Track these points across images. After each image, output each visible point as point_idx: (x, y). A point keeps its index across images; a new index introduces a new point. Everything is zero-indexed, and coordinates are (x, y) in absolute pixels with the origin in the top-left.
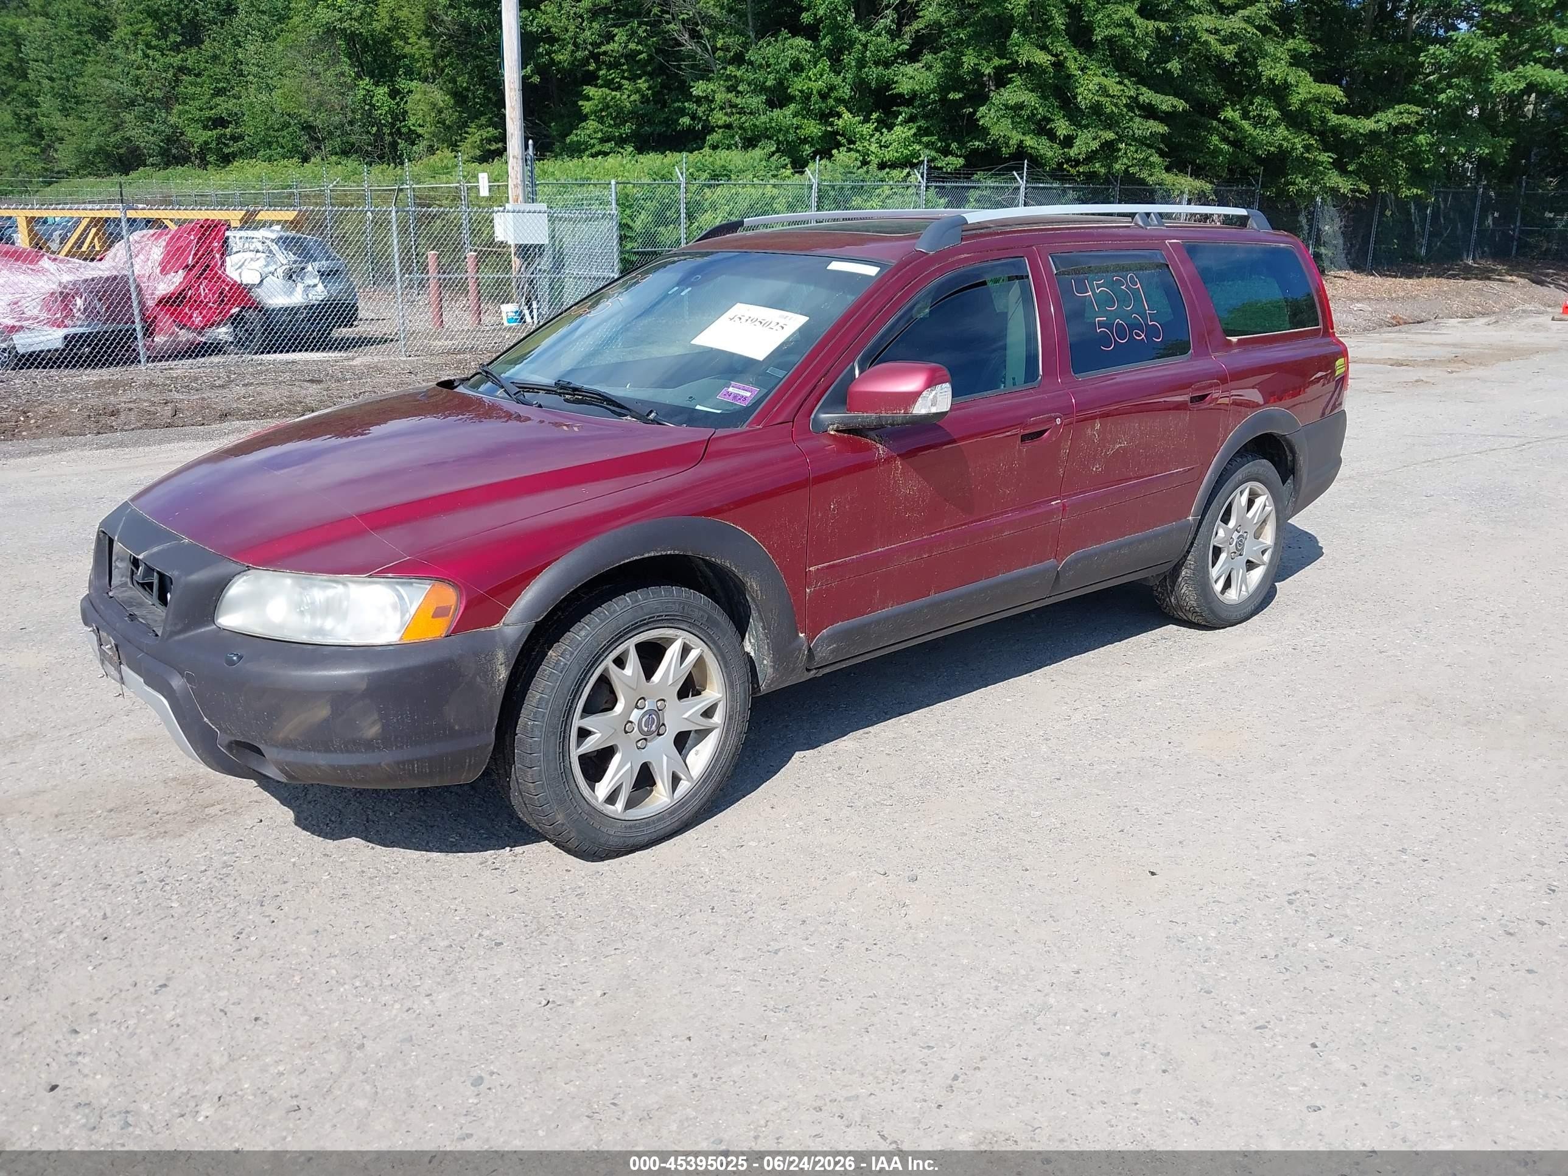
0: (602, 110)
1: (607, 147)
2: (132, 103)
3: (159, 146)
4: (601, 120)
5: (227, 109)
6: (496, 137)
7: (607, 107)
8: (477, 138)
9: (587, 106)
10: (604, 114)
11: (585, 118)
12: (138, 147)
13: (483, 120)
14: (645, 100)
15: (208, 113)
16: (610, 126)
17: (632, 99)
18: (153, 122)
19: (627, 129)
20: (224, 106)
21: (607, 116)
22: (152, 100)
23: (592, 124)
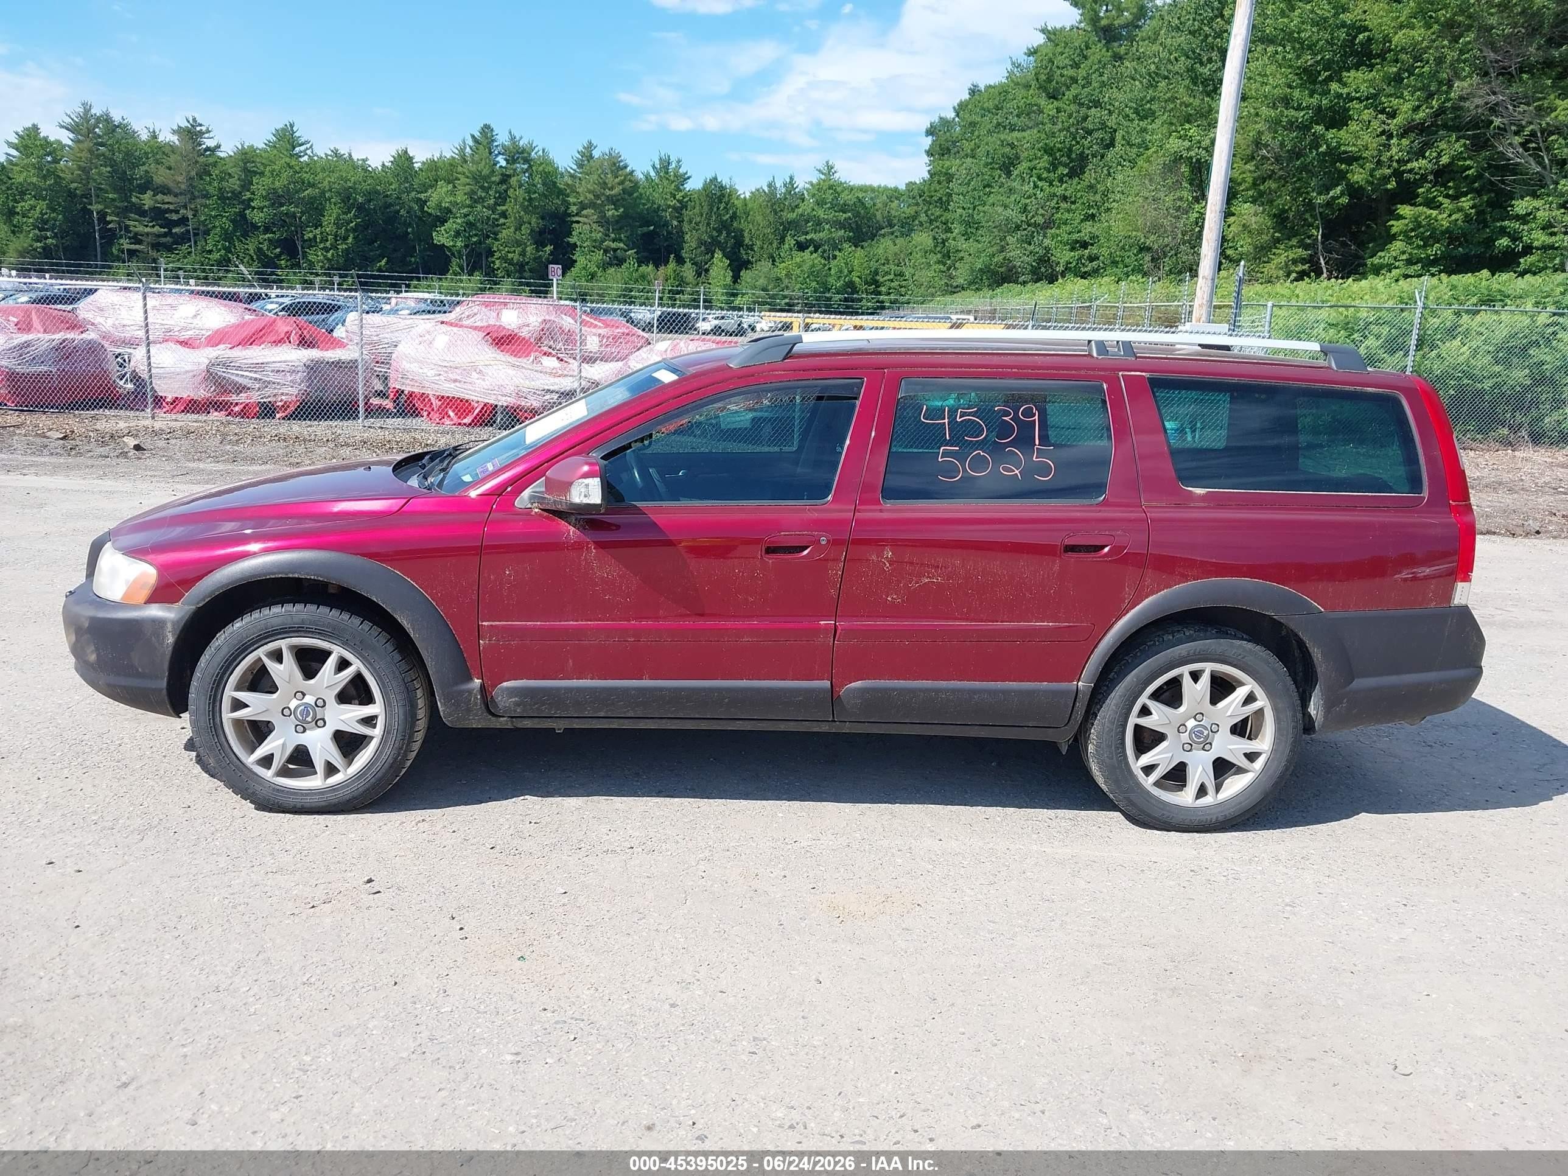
0: (1412, 230)
1: (1411, 270)
2: (1018, 227)
3: (1032, 266)
4: (1408, 240)
5: (1090, 232)
6: (1304, 259)
7: (1419, 225)
8: (1283, 258)
9: (1396, 226)
10: (1413, 234)
11: (1393, 238)
12: (1015, 267)
13: (1294, 242)
14: (1467, 219)
15: (1075, 236)
16: (1418, 247)
17: (1454, 217)
18: (1030, 244)
19: (1436, 250)
20: (1088, 229)
21: (1417, 236)
22: (1035, 225)
23: (1398, 245)
